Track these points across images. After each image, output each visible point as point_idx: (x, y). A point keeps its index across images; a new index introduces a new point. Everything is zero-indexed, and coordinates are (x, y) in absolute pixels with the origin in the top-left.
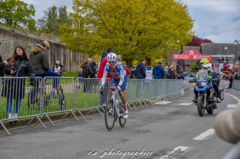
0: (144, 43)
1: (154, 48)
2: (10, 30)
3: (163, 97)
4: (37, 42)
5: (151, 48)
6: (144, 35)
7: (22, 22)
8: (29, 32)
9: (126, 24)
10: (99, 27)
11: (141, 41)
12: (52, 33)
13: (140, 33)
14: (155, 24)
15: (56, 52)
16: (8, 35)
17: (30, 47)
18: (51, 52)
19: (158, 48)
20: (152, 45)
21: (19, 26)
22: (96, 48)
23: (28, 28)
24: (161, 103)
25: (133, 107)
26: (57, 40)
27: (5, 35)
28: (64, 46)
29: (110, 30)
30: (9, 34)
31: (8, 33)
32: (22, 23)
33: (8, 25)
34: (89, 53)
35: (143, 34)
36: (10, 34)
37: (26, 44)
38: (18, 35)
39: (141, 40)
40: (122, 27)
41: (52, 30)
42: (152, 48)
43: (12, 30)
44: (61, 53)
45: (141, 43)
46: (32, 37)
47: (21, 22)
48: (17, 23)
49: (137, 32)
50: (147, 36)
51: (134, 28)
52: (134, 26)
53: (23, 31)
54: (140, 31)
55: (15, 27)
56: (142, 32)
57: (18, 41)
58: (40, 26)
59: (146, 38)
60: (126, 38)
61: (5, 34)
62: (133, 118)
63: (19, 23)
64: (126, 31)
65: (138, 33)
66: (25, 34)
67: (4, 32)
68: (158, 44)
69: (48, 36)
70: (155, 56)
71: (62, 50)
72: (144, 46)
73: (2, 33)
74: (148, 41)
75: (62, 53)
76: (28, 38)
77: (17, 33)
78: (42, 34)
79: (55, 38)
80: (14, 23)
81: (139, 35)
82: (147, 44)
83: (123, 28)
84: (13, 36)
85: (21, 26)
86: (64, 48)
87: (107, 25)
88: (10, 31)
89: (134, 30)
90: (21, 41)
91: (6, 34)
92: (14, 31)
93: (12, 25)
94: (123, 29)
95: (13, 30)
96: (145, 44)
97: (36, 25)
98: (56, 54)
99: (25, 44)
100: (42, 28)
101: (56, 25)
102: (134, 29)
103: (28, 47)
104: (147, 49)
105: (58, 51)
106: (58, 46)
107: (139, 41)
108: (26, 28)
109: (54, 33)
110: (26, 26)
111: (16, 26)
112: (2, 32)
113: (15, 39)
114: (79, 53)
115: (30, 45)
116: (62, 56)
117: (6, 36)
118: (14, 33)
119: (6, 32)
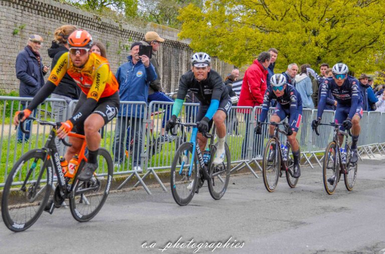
0: (341, 42)
1: (360, 53)
2: (93, 17)
3: (377, 147)
4: (139, 38)
5: (354, 52)
6: (343, 27)
7: (115, 3)
8: (125, 20)
9: (306, 5)
10: (254, 11)
11: (336, 38)
12: (167, 22)
13: (334, 23)
14: (365, 5)
15: (173, 57)
16: (89, 26)
17: (127, 49)
18: (163, 57)
19: (369, 51)
20: (357, 46)
21: (109, 9)
22: (246, 50)
23: (124, 13)
24: (372, 158)
25: (316, 162)
26: (175, 36)
27: (83, 26)
28: (187, 46)
29: (275, 17)
30: (91, 23)
31: (88, 22)
32: (114, 5)
33: (90, 9)
34: (233, 60)
35: (339, 24)
36: (92, 25)
37: (120, 42)
38: (106, 26)
39: (335, 35)
40: (299, 12)
41: (167, 17)
42: (357, 52)
43: (95, 17)
44: (181, 59)
45: (335, 41)
46: (130, 29)
47: (112, 2)
48: (105, 4)
49: (329, 21)
50: (349, 28)
51: (322, 12)
52: (322, 9)
53: (116, 18)
54: (333, 19)
55: (101, 11)
56: (338, 21)
57: (106, 37)
58: (145, 9)
59: (346, 33)
60: (306, 31)
61: (84, 23)
62: (316, 183)
63: (109, 4)
64: (306, 18)
65: (331, 23)
66: (118, 25)
67: (83, 20)
68: (370, 44)
69: (159, 27)
70: (362, 67)
71: (185, 53)
72: (342, 47)
73: (78, 23)
74: (349, 38)
75: (184, 59)
76: (124, 31)
77: (105, 22)
78: (149, 24)
79: (172, 31)
80: (99, 4)
81: (332, 27)
82: (346, 43)
83: (301, 12)
84: (97, 27)
85: (112, 9)
86: (187, 50)
87: (271, 6)
88: (92, 19)
89: (324, 16)
90: (110, 38)
91: (86, 24)
92: (100, 20)
93: (97, 9)
94: (301, 15)
95: (97, 17)
96: (342, 44)
97: (139, 7)
98: (173, 62)
99: (118, 43)
100: (149, 14)
101: (174, 7)
102: (323, 14)
103: (123, 48)
104: (348, 53)
105: (178, 56)
106: (177, 45)
107: (332, 37)
108: (121, 12)
109: (170, 23)
110: (120, 10)
111: (104, 10)
112: (79, 20)
113: (101, 33)
114: (215, 60)
115: (126, 44)
116: (184, 64)
117: (84, 28)
118: (100, 23)
119: (85, 20)
